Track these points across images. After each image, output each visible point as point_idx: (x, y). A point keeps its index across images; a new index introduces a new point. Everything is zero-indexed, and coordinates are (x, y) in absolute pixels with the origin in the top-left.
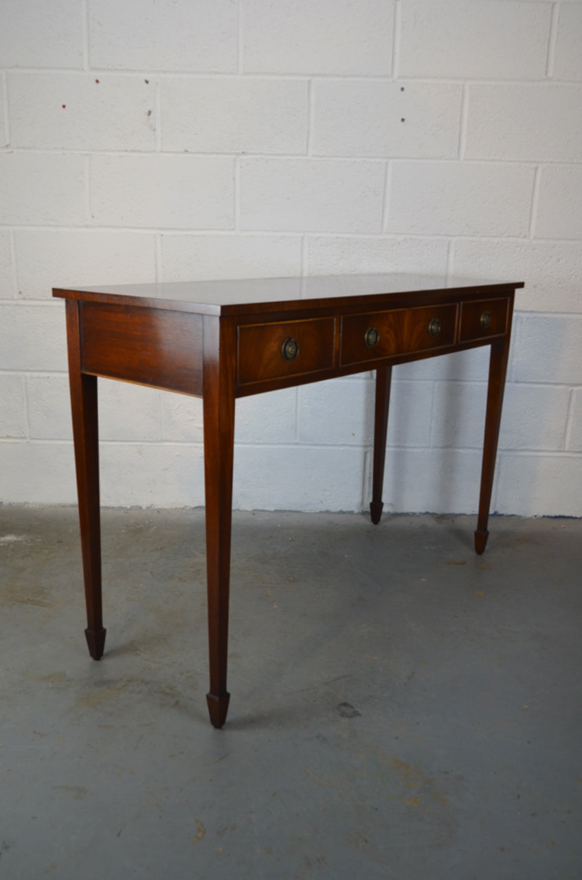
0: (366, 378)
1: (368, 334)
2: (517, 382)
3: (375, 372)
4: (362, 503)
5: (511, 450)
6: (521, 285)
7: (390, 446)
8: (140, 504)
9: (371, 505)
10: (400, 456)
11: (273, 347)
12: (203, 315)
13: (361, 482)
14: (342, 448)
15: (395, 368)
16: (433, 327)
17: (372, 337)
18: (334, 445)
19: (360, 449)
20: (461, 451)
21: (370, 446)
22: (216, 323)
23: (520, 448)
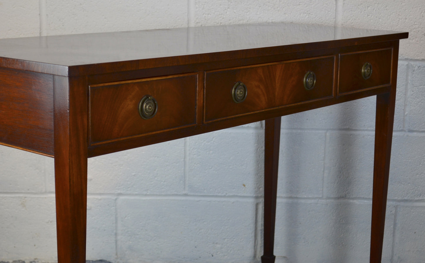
0: (256, 128)
1: (235, 89)
2: (410, 131)
3: (264, 122)
4: (255, 256)
5: (406, 201)
6: (405, 35)
7: (281, 197)
8: (23, 259)
9: (262, 258)
10: (292, 208)
11: (129, 105)
12: (54, 75)
13: (253, 234)
14: (233, 200)
15: (284, 119)
16: (309, 80)
17: (238, 92)
18: (224, 196)
19: (252, 201)
20: (355, 201)
21: (261, 197)
22: (66, 82)
23: (416, 199)
